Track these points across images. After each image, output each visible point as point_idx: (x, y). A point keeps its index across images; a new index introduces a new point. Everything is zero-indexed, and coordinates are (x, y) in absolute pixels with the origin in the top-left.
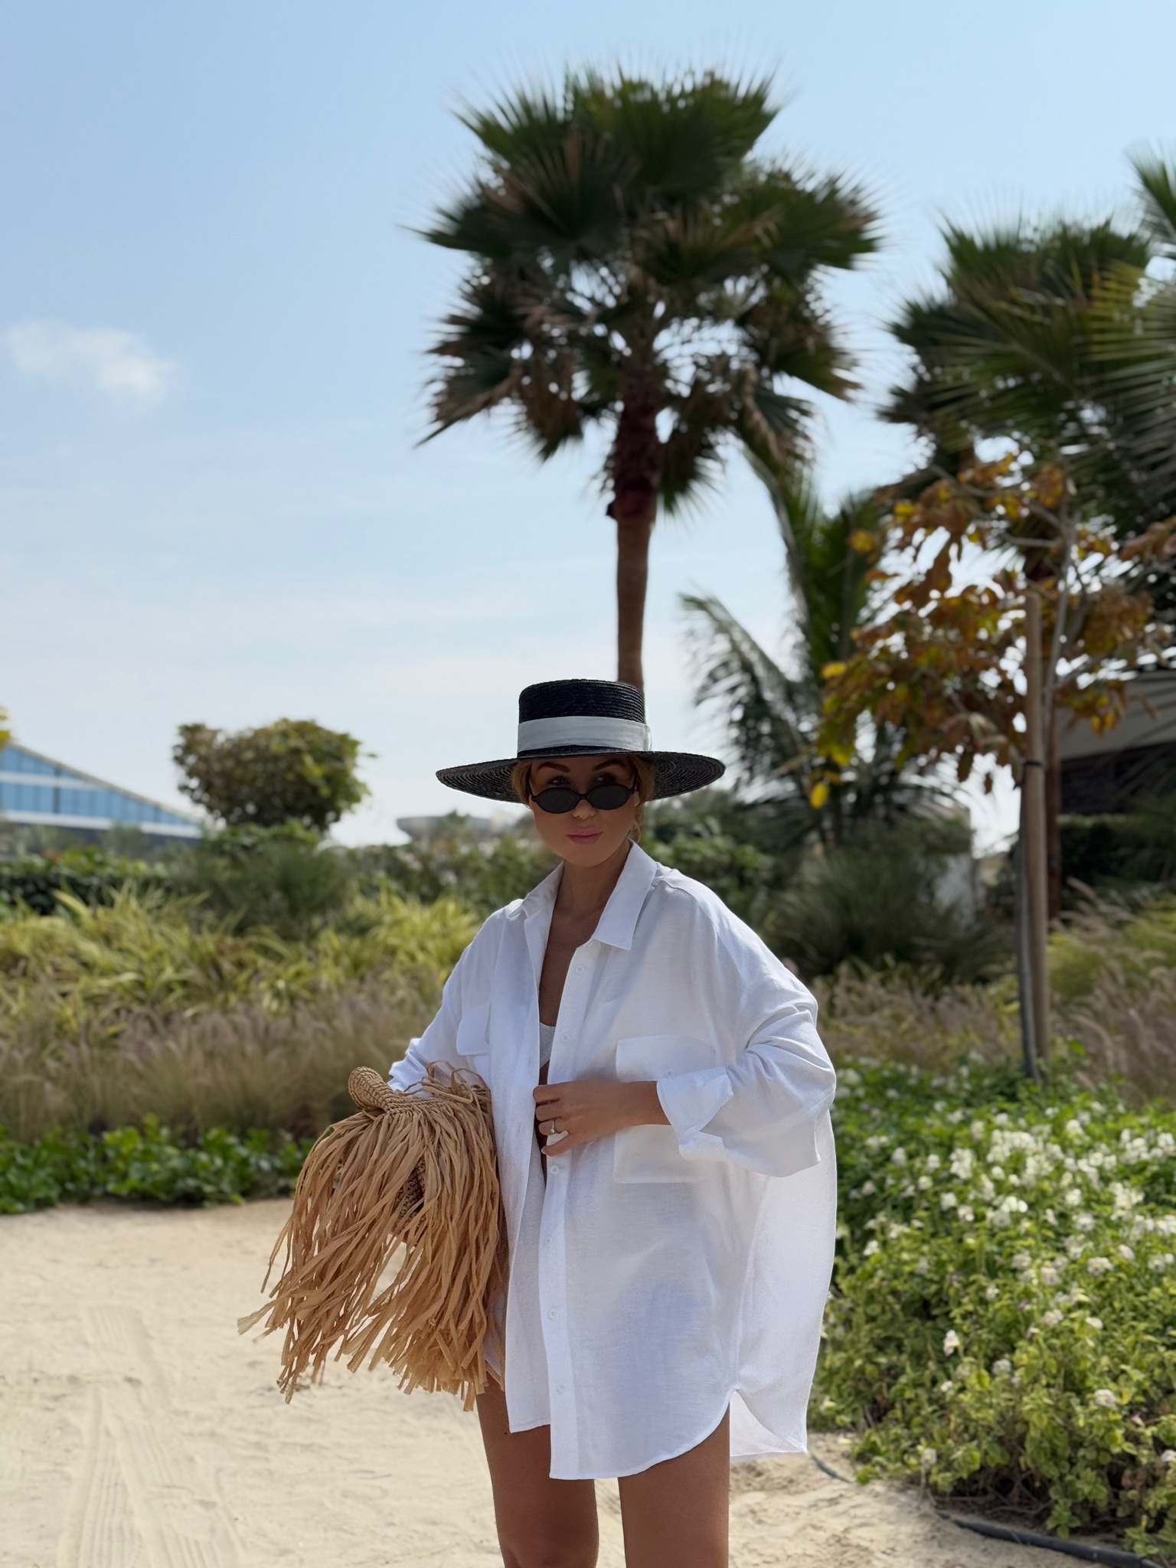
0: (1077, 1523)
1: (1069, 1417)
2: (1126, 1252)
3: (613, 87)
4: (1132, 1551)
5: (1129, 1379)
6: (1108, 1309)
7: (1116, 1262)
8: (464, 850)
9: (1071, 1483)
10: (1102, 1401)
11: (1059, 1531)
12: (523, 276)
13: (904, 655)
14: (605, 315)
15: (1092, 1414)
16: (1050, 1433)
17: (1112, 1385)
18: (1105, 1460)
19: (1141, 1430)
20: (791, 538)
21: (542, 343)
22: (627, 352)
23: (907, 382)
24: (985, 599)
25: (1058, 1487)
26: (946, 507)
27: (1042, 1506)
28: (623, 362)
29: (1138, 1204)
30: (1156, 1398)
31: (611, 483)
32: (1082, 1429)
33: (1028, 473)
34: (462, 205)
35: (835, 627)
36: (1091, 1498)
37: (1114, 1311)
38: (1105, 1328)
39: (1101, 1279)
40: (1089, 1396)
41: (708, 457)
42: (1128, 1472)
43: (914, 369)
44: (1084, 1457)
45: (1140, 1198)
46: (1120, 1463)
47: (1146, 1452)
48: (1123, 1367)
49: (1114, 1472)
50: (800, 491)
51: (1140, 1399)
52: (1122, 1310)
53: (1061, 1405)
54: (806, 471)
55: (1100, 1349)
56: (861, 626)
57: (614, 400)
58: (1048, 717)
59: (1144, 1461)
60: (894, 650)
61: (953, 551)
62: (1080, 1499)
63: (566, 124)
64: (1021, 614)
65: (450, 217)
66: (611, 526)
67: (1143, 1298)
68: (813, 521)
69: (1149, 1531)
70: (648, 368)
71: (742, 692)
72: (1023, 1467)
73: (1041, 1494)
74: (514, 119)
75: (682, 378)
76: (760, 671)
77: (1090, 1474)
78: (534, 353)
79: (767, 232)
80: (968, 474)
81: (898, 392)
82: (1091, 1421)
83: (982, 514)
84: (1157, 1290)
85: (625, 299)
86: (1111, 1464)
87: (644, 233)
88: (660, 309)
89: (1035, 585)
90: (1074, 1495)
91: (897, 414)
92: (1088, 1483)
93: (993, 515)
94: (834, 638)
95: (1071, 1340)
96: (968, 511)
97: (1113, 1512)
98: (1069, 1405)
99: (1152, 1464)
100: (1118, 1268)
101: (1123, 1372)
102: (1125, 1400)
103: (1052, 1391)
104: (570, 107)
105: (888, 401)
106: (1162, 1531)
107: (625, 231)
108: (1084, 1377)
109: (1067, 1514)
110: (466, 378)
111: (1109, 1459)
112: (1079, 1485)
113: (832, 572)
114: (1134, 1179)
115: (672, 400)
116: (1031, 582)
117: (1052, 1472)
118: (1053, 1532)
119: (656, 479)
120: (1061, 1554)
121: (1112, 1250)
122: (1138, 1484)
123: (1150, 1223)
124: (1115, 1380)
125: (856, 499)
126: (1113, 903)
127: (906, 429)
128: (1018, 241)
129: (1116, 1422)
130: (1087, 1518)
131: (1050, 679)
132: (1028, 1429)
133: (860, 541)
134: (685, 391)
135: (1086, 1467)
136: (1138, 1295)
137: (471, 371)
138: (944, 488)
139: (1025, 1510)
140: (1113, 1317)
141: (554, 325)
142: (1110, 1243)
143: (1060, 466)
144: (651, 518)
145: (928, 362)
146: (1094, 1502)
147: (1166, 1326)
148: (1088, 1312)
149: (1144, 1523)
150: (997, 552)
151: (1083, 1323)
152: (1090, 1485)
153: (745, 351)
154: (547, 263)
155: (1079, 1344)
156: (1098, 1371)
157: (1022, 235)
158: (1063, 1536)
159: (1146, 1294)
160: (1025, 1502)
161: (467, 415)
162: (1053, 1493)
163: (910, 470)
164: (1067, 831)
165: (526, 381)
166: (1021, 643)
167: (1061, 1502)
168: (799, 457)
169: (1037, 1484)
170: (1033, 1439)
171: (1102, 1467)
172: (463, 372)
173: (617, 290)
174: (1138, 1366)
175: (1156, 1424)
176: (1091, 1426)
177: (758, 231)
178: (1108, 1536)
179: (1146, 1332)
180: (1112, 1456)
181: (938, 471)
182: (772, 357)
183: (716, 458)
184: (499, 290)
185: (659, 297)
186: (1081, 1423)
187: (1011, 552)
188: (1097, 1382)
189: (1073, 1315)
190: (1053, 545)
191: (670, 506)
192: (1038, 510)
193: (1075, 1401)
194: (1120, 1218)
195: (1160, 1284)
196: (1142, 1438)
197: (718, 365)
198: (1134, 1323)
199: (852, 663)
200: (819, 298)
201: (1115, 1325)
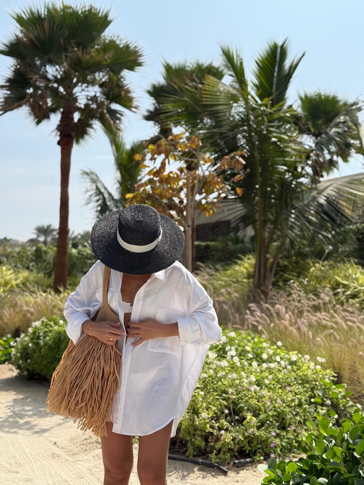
0: (195, 453)
1: (194, 422)
2: (211, 372)
3: (60, 8)
4: (211, 461)
5: (211, 409)
6: (206, 389)
7: (209, 375)
8: (9, 250)
9: (194, 441)
10: (204, 416)
11: (190, 456)
12: (30, 66)
13: (151, 192)
14: (56, 80)
15: (201, 420)
16: (188, 426)
17: (206, 412)
18: (204, 434)
19: (214, 424)
20: (116, 154)
21: (36, 88)
22: (64, 93)
23: (152, 108)
24: (175, 176)
25: (190, 443)
26: (163, 147)
27: (185, 449)
28: (63, 96)
29: (216, 358)
30: (219, 415)
31: (59, 133)
32: (197, 425)
33: (188, 139)
34: (10, 42)
35: (129, 183)
36: (199, 446)
37: (207, 389)
38: (205, 395)
39: (204, 380)
40: (200, 415)
41: (90, 127)
42: (210, 437)
43: (154, 104)
44: (198, 433)
45: (216, 355)
46: (208, 435)
47: (215, 431)
48: (210, 406)
49: (206, 437)
50: (119, 140)
51: (215, 415)
52: (210, 389)
53: (192, 418)
54: (121, 134)
55: (203, 401)
56: (137, 183)
57: (60, 108)
58: (193, 212)
59: (215, 434)
60: (147, 190)
61: (167, 161)
62: (196, 446)
63: (44, 18)
64: (185, 181)
65: (6, 46)
66: (59, 148)
67: (216, 385)
68: (123, 151)
69: (216, 455)
70: (71, 98)
71: (100, 202)
72: (180, 437)
73: (185, 445)
74: (28, 16)
75: (82, 102)
76: (106, 196)
77: (199, 438)
78: (34, 91)
79: (109, 57)
80: (170, 137)
81: (150, 112)
82: (200, 422)
83: (175, 150)
84: (220, 383)
85: (64, 76)
86: (206, 435)
87: (70, 55)
88: (75, 80)
89: (190, 172)
90: (194, 445)
91: (149, 117)
92: (199, 441)
93: (177, 150)
94: (129, 186)
95: (195, 399)
96: (170, 149)
97: (206, 450)
98: (194, 418)
99: (217, 435)
100: (209, 376)
101: (210, 407)
102: (210, 416)
103: (189, 414)
104: (46, 13)
105: (146, 114)
106: (220, 455)
107: (64, 54)
108: (198, 409)
109: (192, 451)
110: (11, 98)
111: (205, 434)
112: (196, 442)
113: (129, 166)
114: (214, 350)
115: (79, 109)
116: (188, 171)
117: (188, 438)
118: (188, 457)
119: (73, 134)
120: (190, 463)
121: (207, 371)
122: (213, 441)
123: (219, 363)
124: (207, 410)
125: (136, 144)
126: (210, 268)
127: (151, 123)
128: (185, 67)
129: (207, 423)
130: (198, 452)
131: (193, 201)
132: (182, 426)
133: (138, 157)
134: (82, 106)
135: (198, 436)
136: (214, 384)
137: (13, 96)
138: (163, 142)
139: (180, 450)
140: (207, 391)
141: (40, 82)
142: (207, 369)
143: (197, 136)
144: (71, 146)
145: (158, 102)
146: (200, 447)
147: (222, 393)
148: (200, 390)
149: (215, 452)
150: (178, 162)
151: (198, 393)
152: (199, 442)
153: (102, 96)
154: (38, 63)
155: (197, 400)
156: (202, 407)
157: (186, 65)
158: (191, 457)
159: (217, 384)
160: (180, 448)
161: (12, 109)
162: (188, 445)
163: (152, 136)
164: (198, 247)
165: (31, 100)
166: (185, 190)
167: (191, 447)
168: (119, 129)
169: (184, 442)
170: (183, 429)
171: (203, 436)
172: (10, 96)
173: (61, 73)
174: (214, 406)
175: (219, 422)
176: (200, 424)
177: (106, 57)
178: (204, 457)
179: (217, 395)
180: (206, 433)
181: (161, 136)
182: (111, 97)
183: (92, 128)
184: (22, 69)
185: (75, 76)
186: (197, 423)
187: (183, 162)
188: (202, 411)
189: (196, 391)
190: (195, 160)
191: (78, 142)
192: (191, 150)
193: (196, 416)
194: (210, 362)
195: (221, 381)
196: (215, 427)
197: (94, 99)
198: (213, 393)
199: (135, 194)
200: (125, 80)
201: (208, 394)
